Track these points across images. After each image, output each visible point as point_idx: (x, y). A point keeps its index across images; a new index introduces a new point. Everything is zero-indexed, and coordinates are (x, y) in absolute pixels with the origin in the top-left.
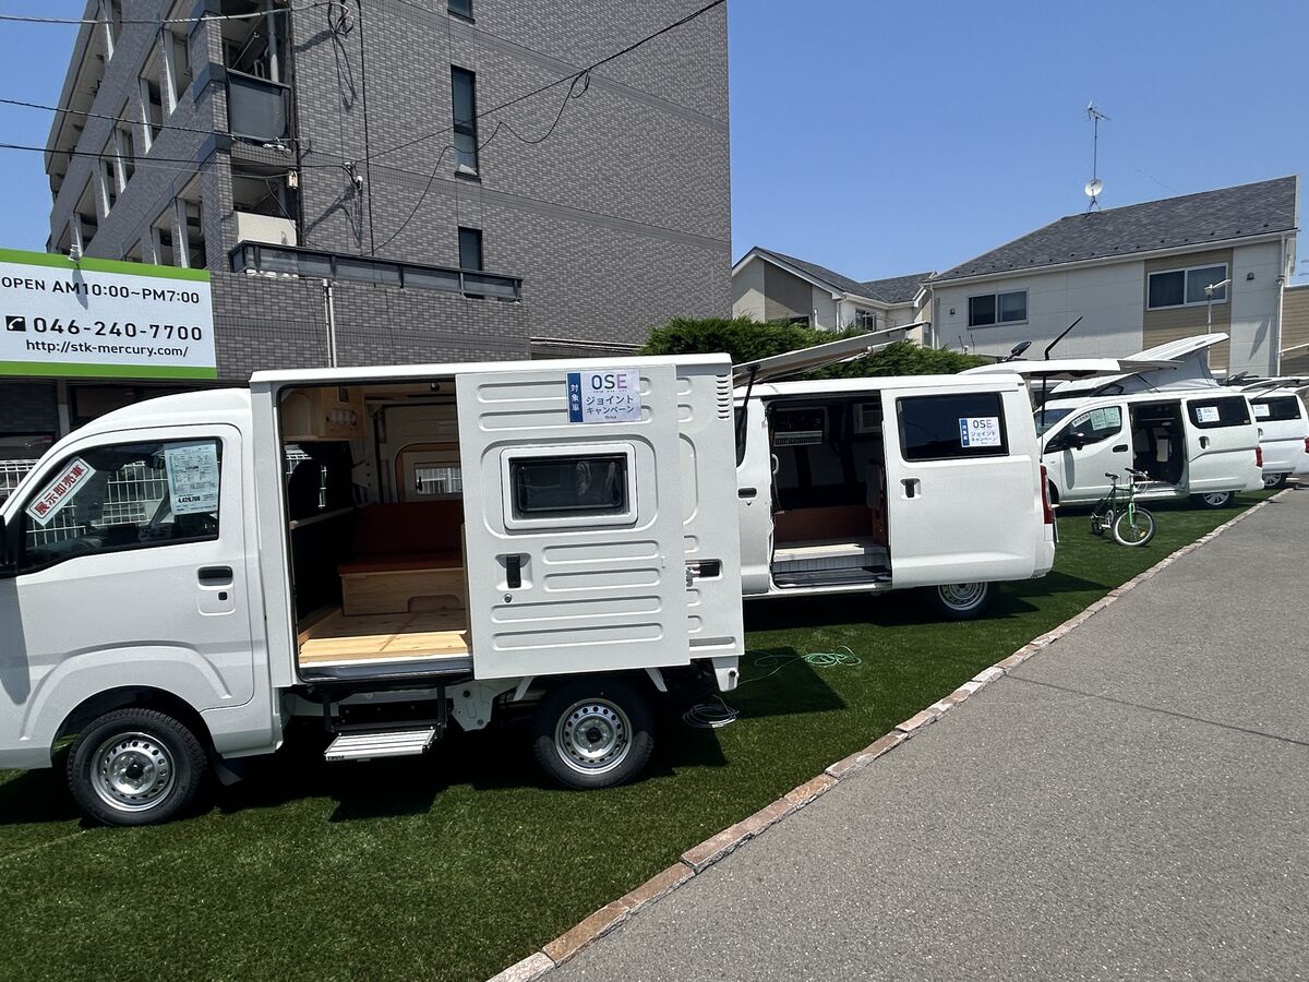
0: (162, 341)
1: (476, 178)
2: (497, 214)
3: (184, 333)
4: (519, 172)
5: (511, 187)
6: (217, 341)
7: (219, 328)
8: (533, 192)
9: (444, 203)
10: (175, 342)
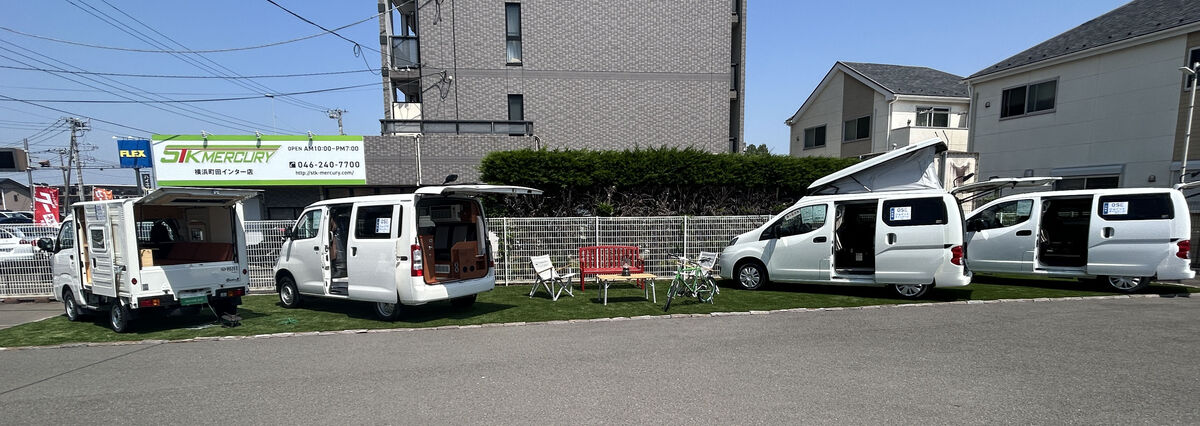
0: (344, 169)
1: (521, 65)
2: (534, 83)
3: (352, 164)
4: (549, 56)
5: (543, 65)
6: (366, 167)
7: (367, 161)
8: (558, 66)
9: (499, 82)
10: (349, 169)
